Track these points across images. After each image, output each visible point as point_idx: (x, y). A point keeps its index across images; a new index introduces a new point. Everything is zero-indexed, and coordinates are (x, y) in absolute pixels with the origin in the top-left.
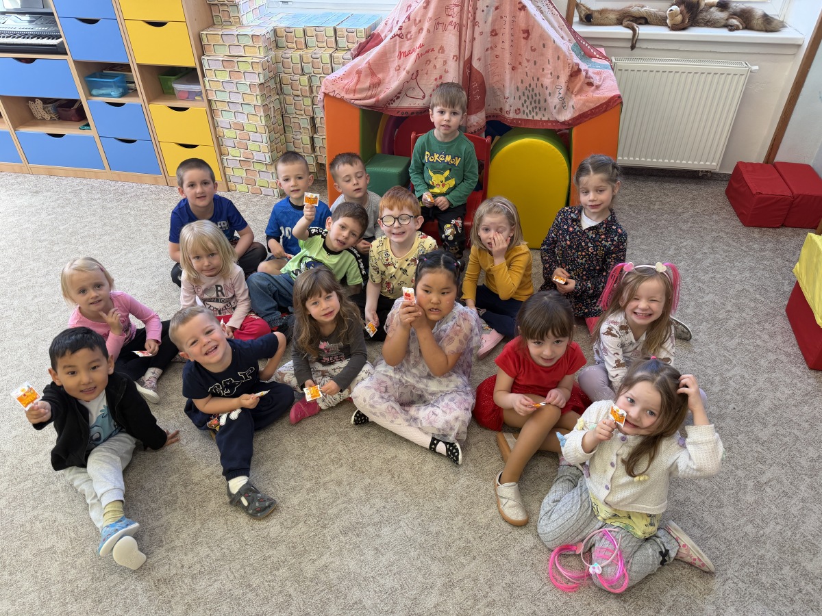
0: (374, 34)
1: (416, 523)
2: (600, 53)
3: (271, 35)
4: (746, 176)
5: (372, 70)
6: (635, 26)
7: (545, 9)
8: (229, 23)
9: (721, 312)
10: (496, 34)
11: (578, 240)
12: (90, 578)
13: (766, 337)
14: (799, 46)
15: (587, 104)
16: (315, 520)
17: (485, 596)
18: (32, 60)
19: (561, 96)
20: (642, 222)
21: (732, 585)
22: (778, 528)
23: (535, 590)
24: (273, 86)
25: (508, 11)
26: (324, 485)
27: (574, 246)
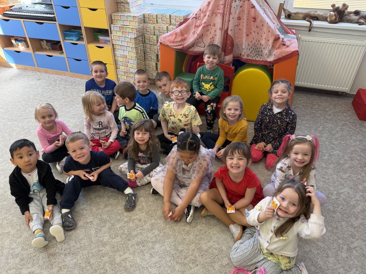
0: (187, 18)
1: (172, 244)
2: (292, 32)
3: (142, 17)
4: (362, 96)
5: (182, 33)
6: (312, 20)
7: (267, 10)
8: (125, 11)
9: (342, 160)
10: (240, 19)
11: (273, 119)
12: (21, 248)
15: (281, 54)
16: (125, 236)
18: (42, 23)
19: (269, 49)
20: (308, 114)
24: (140, 39)
25: (246, 9)
26: (133, 220)
27: (271, 122)
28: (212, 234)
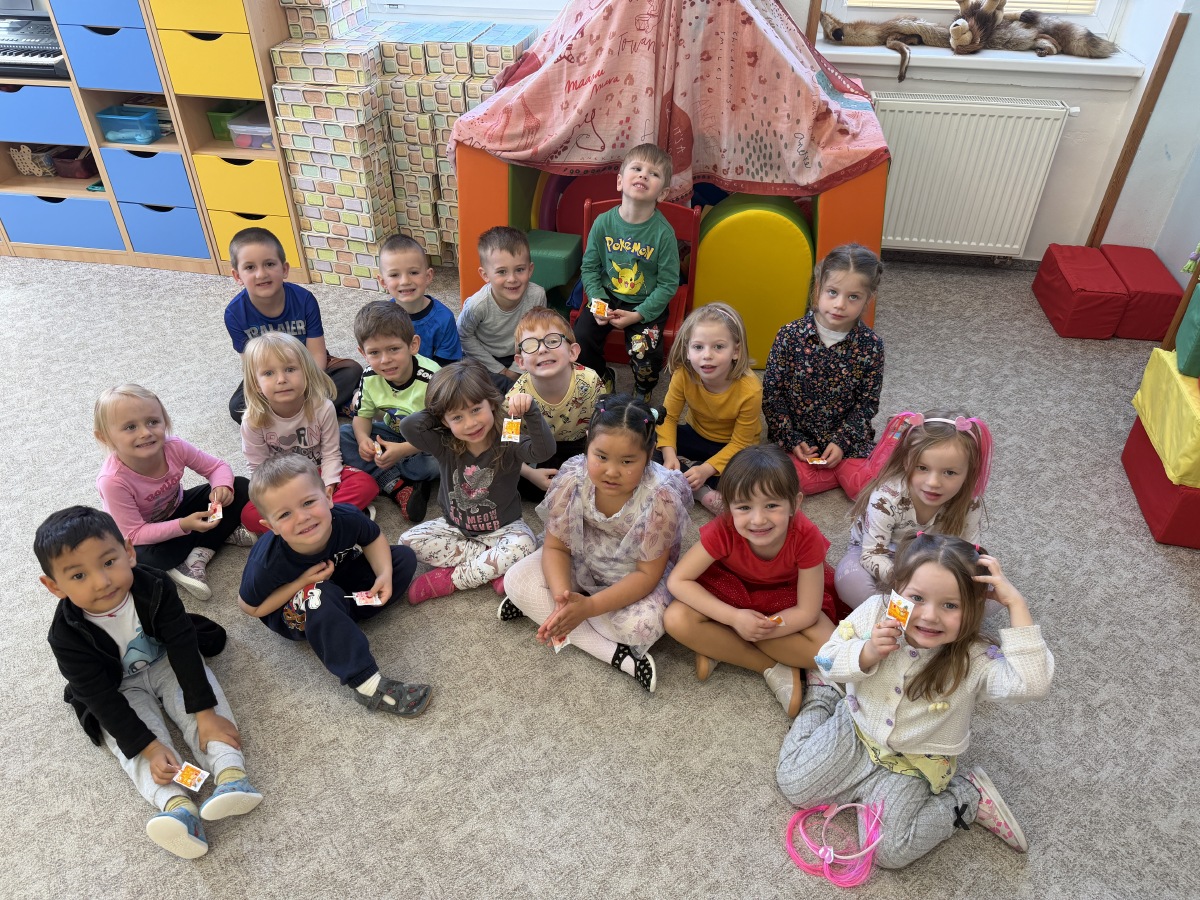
0: (527, 54)
1: (601, 771)
2: (856, 86)
3: (375, 54)
4: (1061, 266)
5: (528, 107)
6: (905, 47)
7: (777, 21)
8: (313, 36)
9: (1031, 461)
10: (709, 58)
13: (1094, 497)
14: (1137, 79)
15: (839, 161)
16: (453, 768)
17: (705, 876)
18: (17, 88)
19: (802, 148)
20: (915, 331)
21: (1056, 854)
22: (1119, 771)
23: (776, 865)
24: (377, 128)
25: (726, 25)
26: (465, 717)
27: (821, 372)
28: (711, 724)
